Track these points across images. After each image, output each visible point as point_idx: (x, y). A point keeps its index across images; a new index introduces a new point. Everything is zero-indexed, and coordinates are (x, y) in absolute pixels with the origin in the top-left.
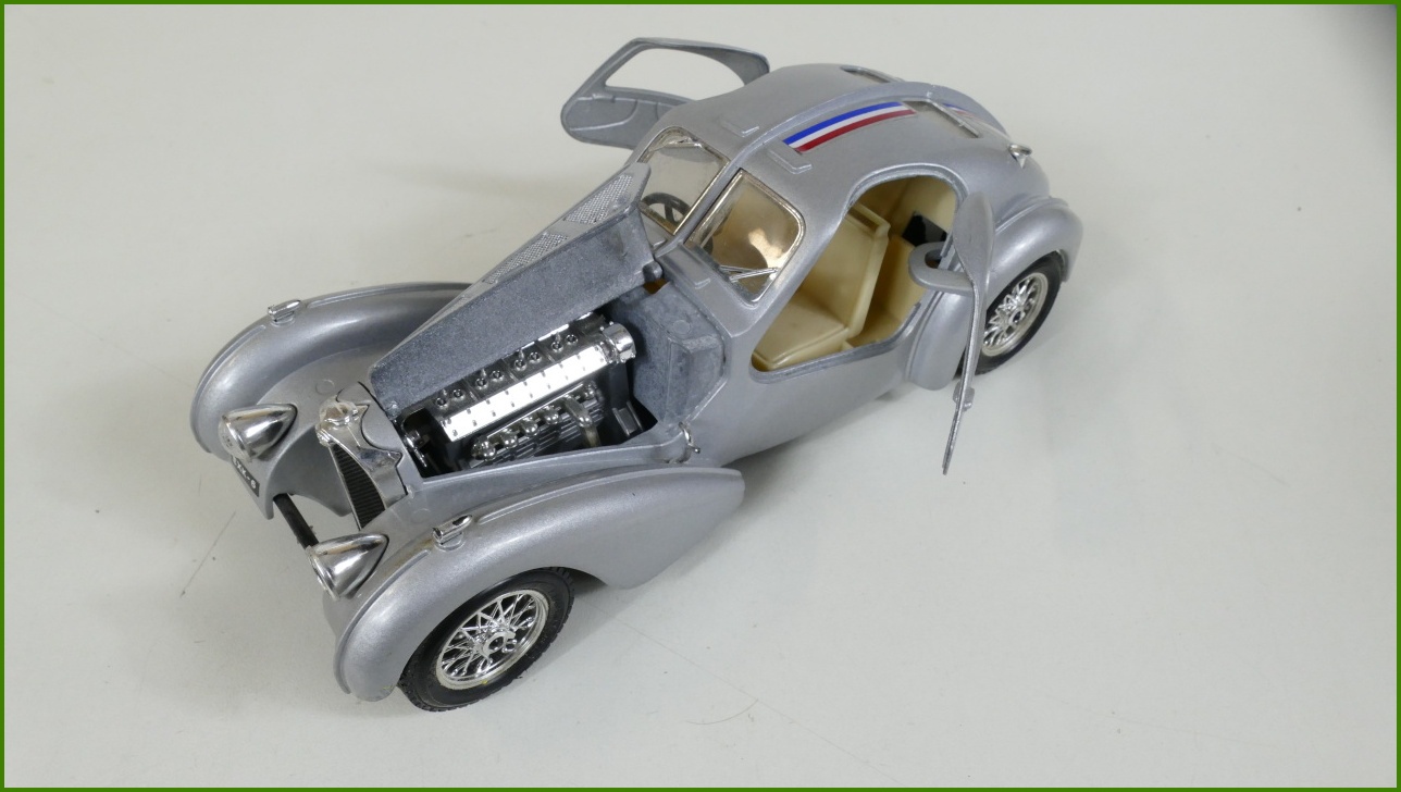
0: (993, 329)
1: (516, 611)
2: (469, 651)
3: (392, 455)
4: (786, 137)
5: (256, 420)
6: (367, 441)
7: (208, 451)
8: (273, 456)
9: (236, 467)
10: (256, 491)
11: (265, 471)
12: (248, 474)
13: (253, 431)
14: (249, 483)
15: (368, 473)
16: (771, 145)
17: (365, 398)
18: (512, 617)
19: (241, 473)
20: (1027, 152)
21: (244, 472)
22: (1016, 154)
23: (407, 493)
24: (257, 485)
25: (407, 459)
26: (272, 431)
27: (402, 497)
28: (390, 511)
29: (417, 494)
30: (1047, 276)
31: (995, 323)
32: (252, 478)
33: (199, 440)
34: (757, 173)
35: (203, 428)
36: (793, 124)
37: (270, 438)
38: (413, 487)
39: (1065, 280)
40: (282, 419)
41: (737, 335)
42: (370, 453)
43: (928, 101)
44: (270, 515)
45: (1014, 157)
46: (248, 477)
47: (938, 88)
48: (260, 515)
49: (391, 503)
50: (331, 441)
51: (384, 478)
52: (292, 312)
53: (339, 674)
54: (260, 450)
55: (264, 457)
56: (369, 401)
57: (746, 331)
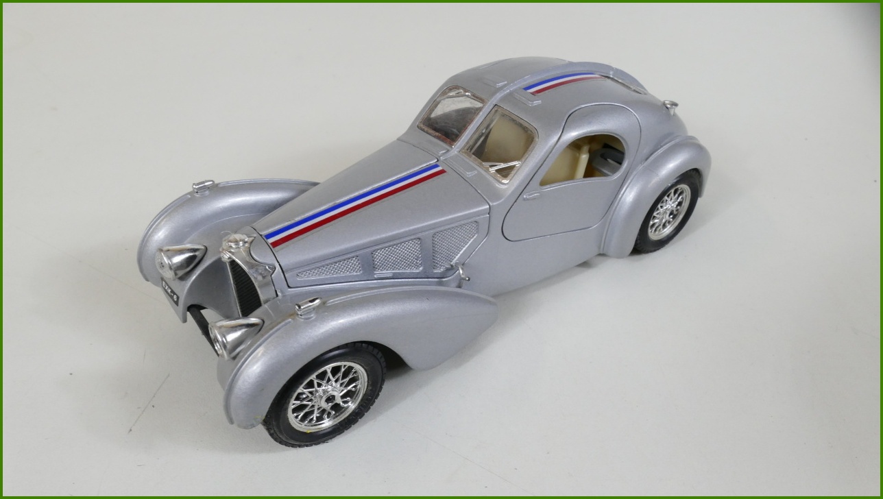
0: (656, 221)
1: (344, 377)
2: (313, 406)
3: (269, 267)
4: (524, 87)
5: (181, 252)
6: (253, 258)
7: (147, 280)
8: (190, 277)
9: (164, 289)
10: (177, 303)
11: (183, 289)
12: (172, 291)
13: (178, 259)
14: (172, 297)
15: (253, 279)
16: (515, 91)
17: (253, 233)
18: (341, 382)
19: (167, 292)
20: (676, 105)
21: (169, 291)
22: (669, 106)
23: (277, 295)
24: (178, 298)
25: (278, 272)
26: (189, 261)
27: (274, 298)
28: (265, 306)
29: (284, 296)
30: (690, 188)
31: (658, 216)
32: (175, 294)
33: (142, 271)
34: (507, 107)
35: (145, 264)
36: (530, 80)
37: (188, 266)
38: (282, 292)
39: (700, 196)
40: (197, 253)
41: (495, 204)
42: (254, 264)
43: (611, 76)
44: (185, 320)
45: (667, 108)
46: (172, 294)
47: (617, 70)
48: (177, 319)
49: (266, 301)
50: (230, 258)
51: (263, 286)
52: (208, 188)
53: (227, 407)
54: (181, 273)
55: (182, 278)
56: (255, 235)
57: (501, 201)
